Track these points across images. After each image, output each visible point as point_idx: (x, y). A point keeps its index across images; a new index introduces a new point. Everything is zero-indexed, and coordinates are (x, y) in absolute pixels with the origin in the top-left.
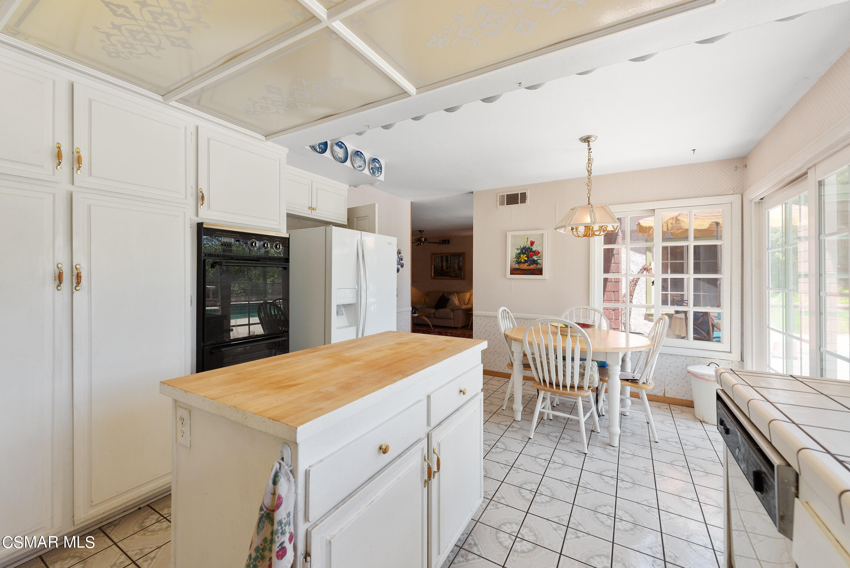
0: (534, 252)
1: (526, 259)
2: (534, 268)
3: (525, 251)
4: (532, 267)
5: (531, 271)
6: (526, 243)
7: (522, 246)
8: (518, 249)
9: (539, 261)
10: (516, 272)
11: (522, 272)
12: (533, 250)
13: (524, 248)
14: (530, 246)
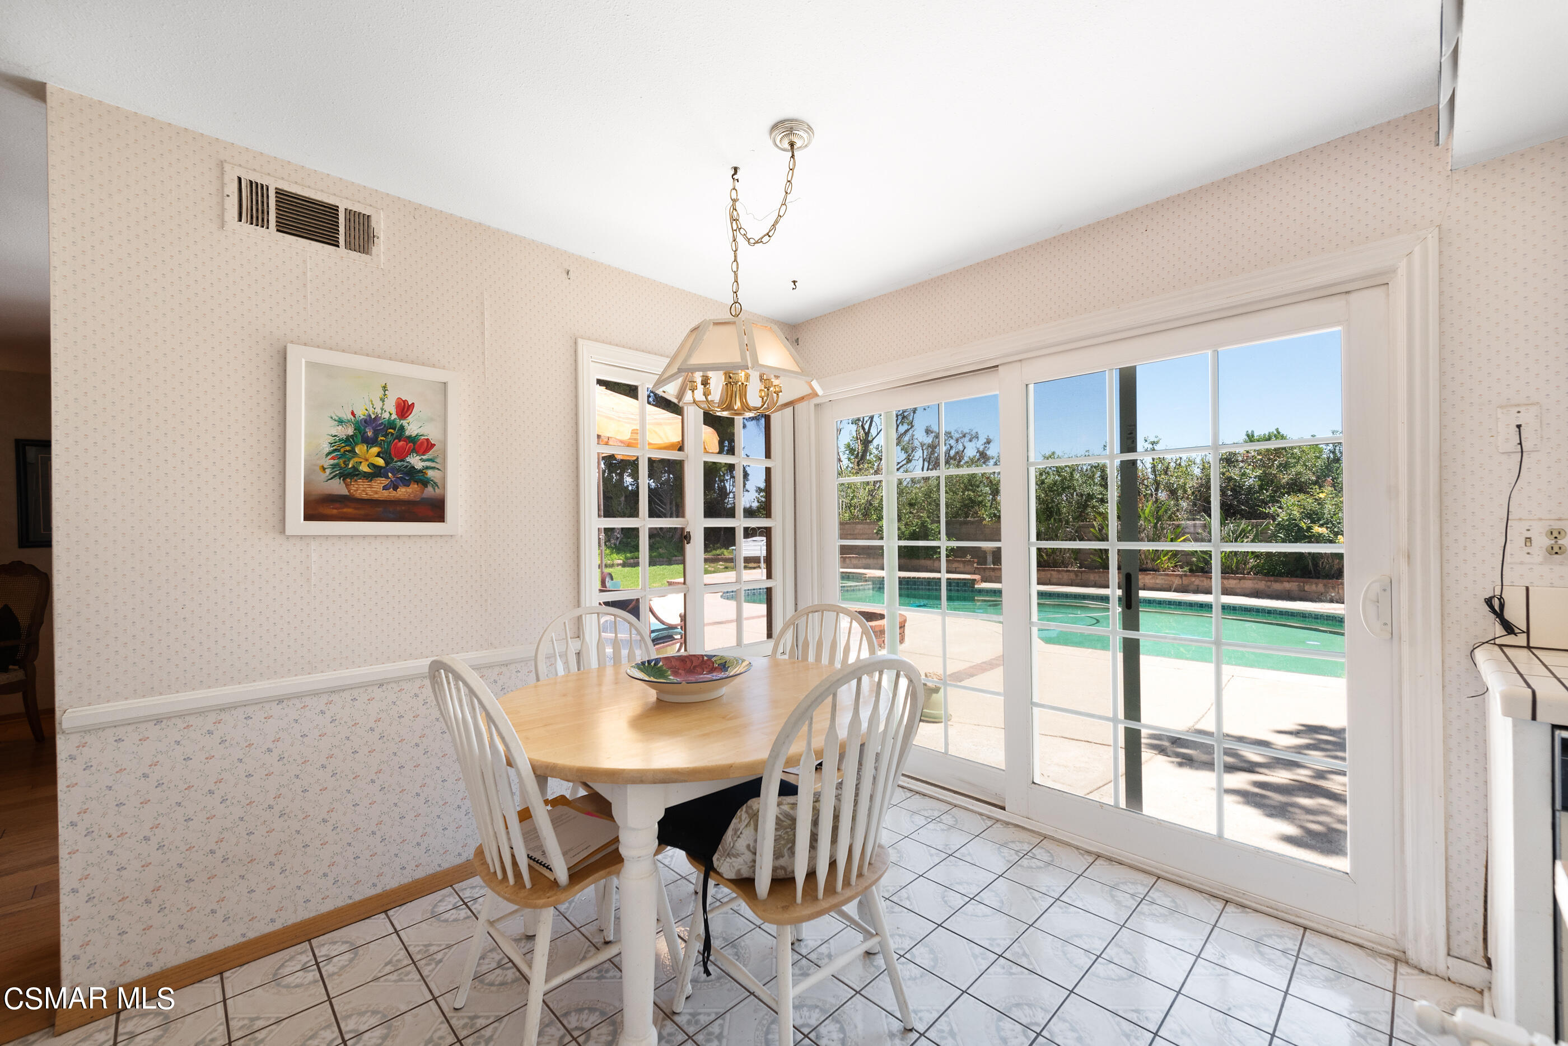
0: (411, 439)
1: (380, 462)
2: (412, 497)
3: (376, 432)
4: (403, 492)
5: (398, 508)
6: (378, 405)
7: (361, 414)
8: (341, 422)
9: (430, 473)
10: (335, 511)
11: (362, 512)
12: (407, 433)
13: (370, 421)
14: (394, 416)
